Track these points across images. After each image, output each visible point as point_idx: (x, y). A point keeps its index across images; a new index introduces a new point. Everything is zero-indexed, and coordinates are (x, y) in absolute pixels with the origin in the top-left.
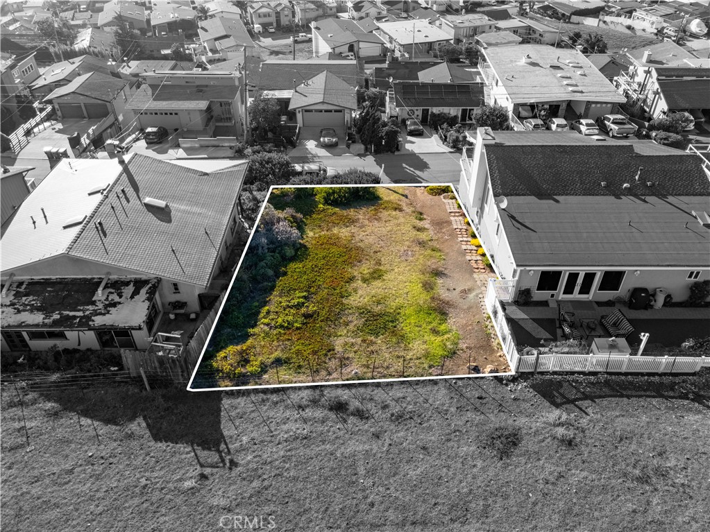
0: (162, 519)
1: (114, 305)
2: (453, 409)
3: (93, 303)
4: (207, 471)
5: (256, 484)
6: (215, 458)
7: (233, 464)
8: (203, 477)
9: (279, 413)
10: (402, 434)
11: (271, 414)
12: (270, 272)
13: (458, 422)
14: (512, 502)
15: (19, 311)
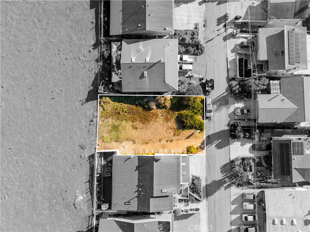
0: (74, 97)
1: (117, 75)
2: (90, 139)
3: (118, 70)
4: (81, 101)
5: (79, 109)
6: (84, 102)
7: (82, 105)
8: (80, 101)
9: (92, 110)
10: (86, 131)
11: (92, 109)
12: (137, 103)
13: (87, 140)
14: (72, 145)
15: (116, 57)
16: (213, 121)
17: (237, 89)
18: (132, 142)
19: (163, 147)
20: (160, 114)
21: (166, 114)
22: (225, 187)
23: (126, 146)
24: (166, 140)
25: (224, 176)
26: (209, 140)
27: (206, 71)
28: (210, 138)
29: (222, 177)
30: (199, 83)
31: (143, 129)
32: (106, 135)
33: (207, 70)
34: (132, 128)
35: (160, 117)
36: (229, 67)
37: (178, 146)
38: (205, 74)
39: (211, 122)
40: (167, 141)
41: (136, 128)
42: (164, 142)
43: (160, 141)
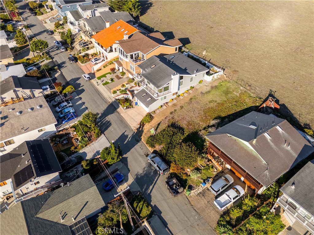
4: (274, 92)
6: (272, 93)
16: (143, 156)
17: (137, 206)
18: (204, 92)
19: (174, 105)
20: (201, 124)
21: (196, 127)
22: (99, 114)
23: (206, 87)
24: (177, 111)
25: (105, 120)
26: (136, 139)
27: (192, 205)
28: (136, 141)
29: (106, 119)
30: (190, 182)
31: (205, 105)
32: (228, 85)
33: (193, 208)
34: (214, 100)
35: (199, 122)
36: (166, 229)
37: (163, 114)
38: (191, 201)
39: (145, 154)
40: (175, 110)
41: (210, 102)
42: (178, 108)
43: (182, 107)
